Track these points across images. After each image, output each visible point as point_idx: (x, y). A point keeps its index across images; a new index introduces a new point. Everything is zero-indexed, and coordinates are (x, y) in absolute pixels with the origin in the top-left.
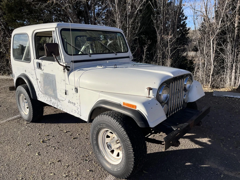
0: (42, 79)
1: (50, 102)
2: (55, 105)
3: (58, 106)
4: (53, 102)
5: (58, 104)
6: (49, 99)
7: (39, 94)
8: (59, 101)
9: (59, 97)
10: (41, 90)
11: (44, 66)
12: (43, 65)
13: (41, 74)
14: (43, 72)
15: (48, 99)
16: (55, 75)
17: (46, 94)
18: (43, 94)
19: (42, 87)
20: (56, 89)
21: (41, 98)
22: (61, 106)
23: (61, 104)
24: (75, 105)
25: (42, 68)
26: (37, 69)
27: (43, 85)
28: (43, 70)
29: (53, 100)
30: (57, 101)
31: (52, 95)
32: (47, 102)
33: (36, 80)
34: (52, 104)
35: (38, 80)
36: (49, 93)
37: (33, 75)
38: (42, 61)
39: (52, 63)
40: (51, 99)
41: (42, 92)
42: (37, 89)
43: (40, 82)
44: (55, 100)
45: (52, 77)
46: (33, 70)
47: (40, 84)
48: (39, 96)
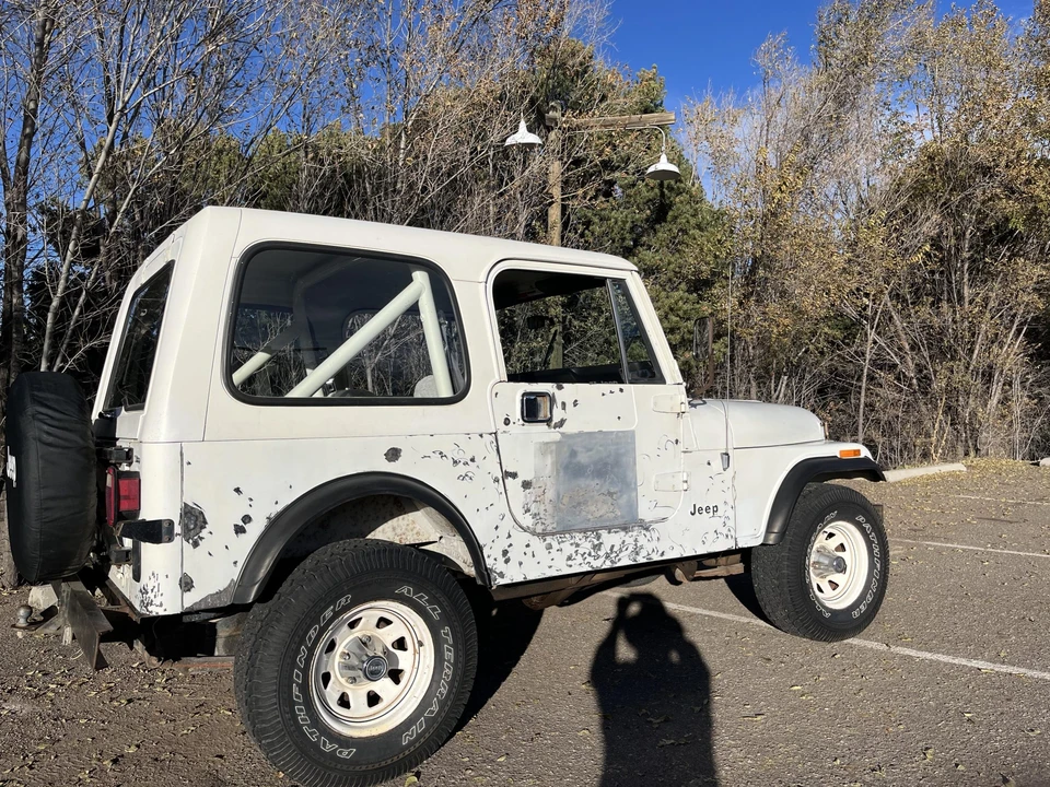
0: (549, 467)
1: (589, 559)
2: (621, 555)
3: (637, 554)
4: (613, 546)
5: (642, 541)
6: (586, 546)
7: (505, 553)
8: (647, 529)
9: (645, 512)
10: (527, 521)
11: (569, 406)
12: (564, 404)
13: (547, 443)
14: (562, 434)
15: (577, 545)
16: (633, 432)
17: (563, 531)
18: (543, 535)
19: (547, 502)
20: (636, 484)
21: (521, 564)
22: (654, 544)
23: (655, 536)
24: (719, 513)
25: (558, 415)
26: (519, 428)
27: (550, 494)
28: (561, 423)
29: (610, 539)
30: (635, 533)
31: (607, 521)
32: (570, 562)
33: (496, 480)
34: (603, 559)
35: (514, 475)
36: (590, 516)
37: (473, 460)
38: (560, 388)
39: (621, 390)
40: (596, 542)
41: (539, 529)
42: (497, 528)
43: (526, 485)
44: (623, 533)
45: (617, 444)
46: (481, 436)
47: (526, 496)
48: (507, 561)
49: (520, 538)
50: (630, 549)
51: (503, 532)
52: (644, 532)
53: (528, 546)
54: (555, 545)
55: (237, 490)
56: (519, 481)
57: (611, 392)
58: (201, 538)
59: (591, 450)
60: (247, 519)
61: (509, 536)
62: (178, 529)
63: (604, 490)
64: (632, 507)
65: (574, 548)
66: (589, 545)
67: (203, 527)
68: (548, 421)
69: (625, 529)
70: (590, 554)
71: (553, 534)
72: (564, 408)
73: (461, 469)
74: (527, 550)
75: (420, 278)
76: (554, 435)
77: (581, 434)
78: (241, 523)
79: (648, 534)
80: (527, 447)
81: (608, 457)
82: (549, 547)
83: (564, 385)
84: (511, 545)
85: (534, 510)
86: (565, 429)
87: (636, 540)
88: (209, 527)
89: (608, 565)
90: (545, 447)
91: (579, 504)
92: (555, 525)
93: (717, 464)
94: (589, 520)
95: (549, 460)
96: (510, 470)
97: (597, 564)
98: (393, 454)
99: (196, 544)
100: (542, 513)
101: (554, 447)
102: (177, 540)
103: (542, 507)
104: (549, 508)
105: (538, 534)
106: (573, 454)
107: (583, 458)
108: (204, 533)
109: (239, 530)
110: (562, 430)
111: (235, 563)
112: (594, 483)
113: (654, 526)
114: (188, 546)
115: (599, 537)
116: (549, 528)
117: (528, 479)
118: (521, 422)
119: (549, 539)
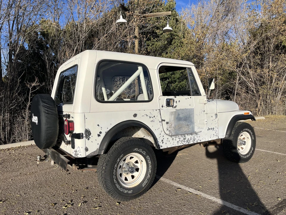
0: (173, 118)
1: (183, 142)
2: (190, 141)
3: (194, 141)
4: (188, 139)
5: (195, 137)
6: (182, 139)
7: (162, 141)
8: (197, 134)
9: (196, 130)
10: (168, 132)
11: (178, 102)
12: (176, 101)
13: (172, 112)
14: (176, 109)
15: (180, 139)
16: (193, 109)
17: (176, 135)
18: (171, 136)
19: (172, 127)
20: (194, 122)
21: (166, 143)
22: (199, 138)
23: (199, 136)
24: (214, 130)
25: (175, 104)
26: (165, 107)
27: (173, 125)
28: (176, 106)
29: (188, 137)
30: (194, 135)
31: (187, 132)
32: (178, 143)
33: (160, 122)
34: (186, 142)
35: (164, 121)
36: (183, 131)
37: (154, 117)
38: (175, 97)
39: (191, 98)
40: (184, 138)
41: (170, 134)
42: (160, 134)
43: (167, 123)
44: (191, 135)
45: (190, 112)
46: (156, 110)
47: (167, 126)
48: (163, 143)
49: (166, 137)
50: (193, 139)
51: (162, 135)
52: (196, 135)
53: (168, 139)
54: (174, 138)
55: (98, 125)
56: (165, 122)
57: (188, 98)
58: (90, 138)
59: (183, 114)
60: (101, 133)
61: (163, 136)
62: (84, 135)
63: (186, 124)
64: (193, 128)
65: (179, 139)
66: (183, 139)
67: (90, 135)
68: (173, 106)
69: (191, 134)
70: (183, 141)
71: (174, 136)
72: (176, 103)
73: (152, 119)
74: (168, 140)
75: (140, 68)
76: (173, 110)
77: (180, 109)
78: (99, 134)
79: (197, 135)
80: (167, 113)
81: (187, 115)
82: (173, 139)
83: (177, 96)
84: (164, 139)
85: (169, 130)
86: (177, 108)
87: (194, 137)
88: (92, 135)
89: (187, 143)
90: (172, 113)
91: (180, 128)
92: (174, 133)
93: (214, 117)
94: (183, 132)
95: (173, 116)
96: (164, 119)
97: (185, 143)
98: (135, 115)
99: (89, 139)
100: (171, 130)
101: (174, 113)
102: (84, 138)
103: (171, 129)
104: (173, 129)
105: (170, 136)
106: (179, 115)
107: (181, 116)
108: (90, 136)
109: (99, 135)
110: (176, 108)
111: (98, 144)
112: (184, 122)
113: (198, 133)
114: (87, 140)
115: (185, 136)
116: (173, 134)
117: (168, 121)
118: (166, 106)
119: (173, 137)
